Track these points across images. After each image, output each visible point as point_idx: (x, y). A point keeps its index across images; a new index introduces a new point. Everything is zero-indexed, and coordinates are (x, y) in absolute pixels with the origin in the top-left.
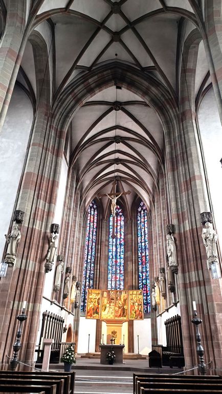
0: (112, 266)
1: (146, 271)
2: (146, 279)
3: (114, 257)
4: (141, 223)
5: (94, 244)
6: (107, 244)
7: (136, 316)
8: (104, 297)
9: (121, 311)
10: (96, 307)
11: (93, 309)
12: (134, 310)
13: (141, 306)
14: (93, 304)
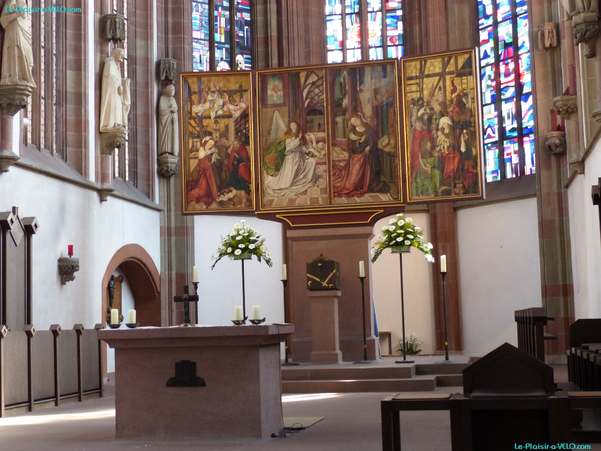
7: (442, 183)
8: (269, 103)
9: (363, 166)
10: (232, 158)
11: (219, 166)
12: (431, 155)
13: (472, 129)
14: (216, 142)
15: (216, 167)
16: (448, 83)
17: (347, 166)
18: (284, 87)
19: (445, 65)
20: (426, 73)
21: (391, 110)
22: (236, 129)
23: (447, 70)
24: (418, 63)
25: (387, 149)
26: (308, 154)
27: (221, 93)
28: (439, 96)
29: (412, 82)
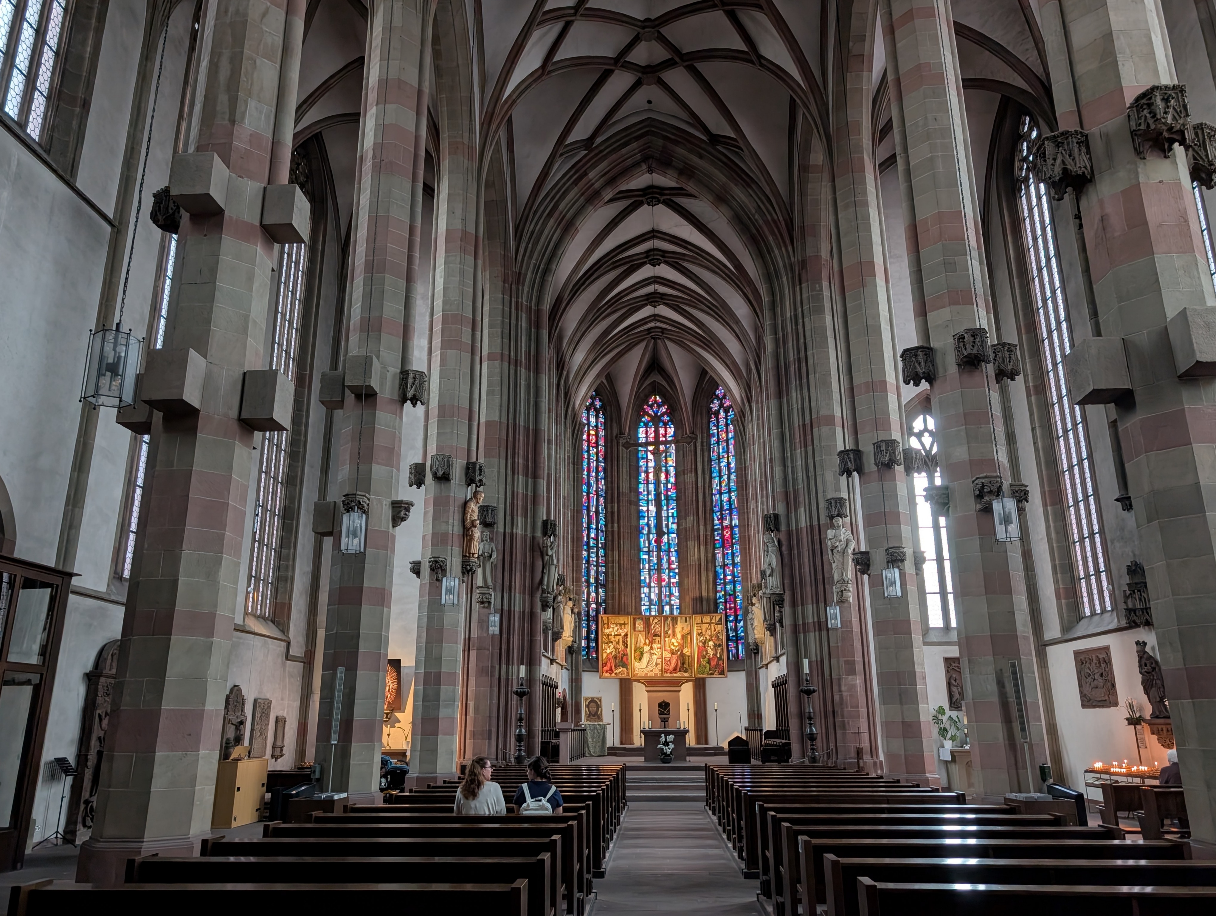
0: (649, 552)
1: (734, 564)
2: (734, 582)
3: (654, 531)
4: (718, 442)
5: (602, 500)
6: (633, 498)
7: (710, 670)
8: (637, 630)
9: (677, 660)
10: (621, 654)
11: (615, 657)
12: (706, 658)
13: (722, 648)
14: (614, 646)
16: (712, 627)
17: (670, 660)
18: (643, 624)
20: (704, 622)
22: (623, 641)
23: (712, 622)
24: (700, 618)
25: (687, 654)
26: (653, 654)
27: (617, 624)
28: (709, 632)
29: (698, 625)
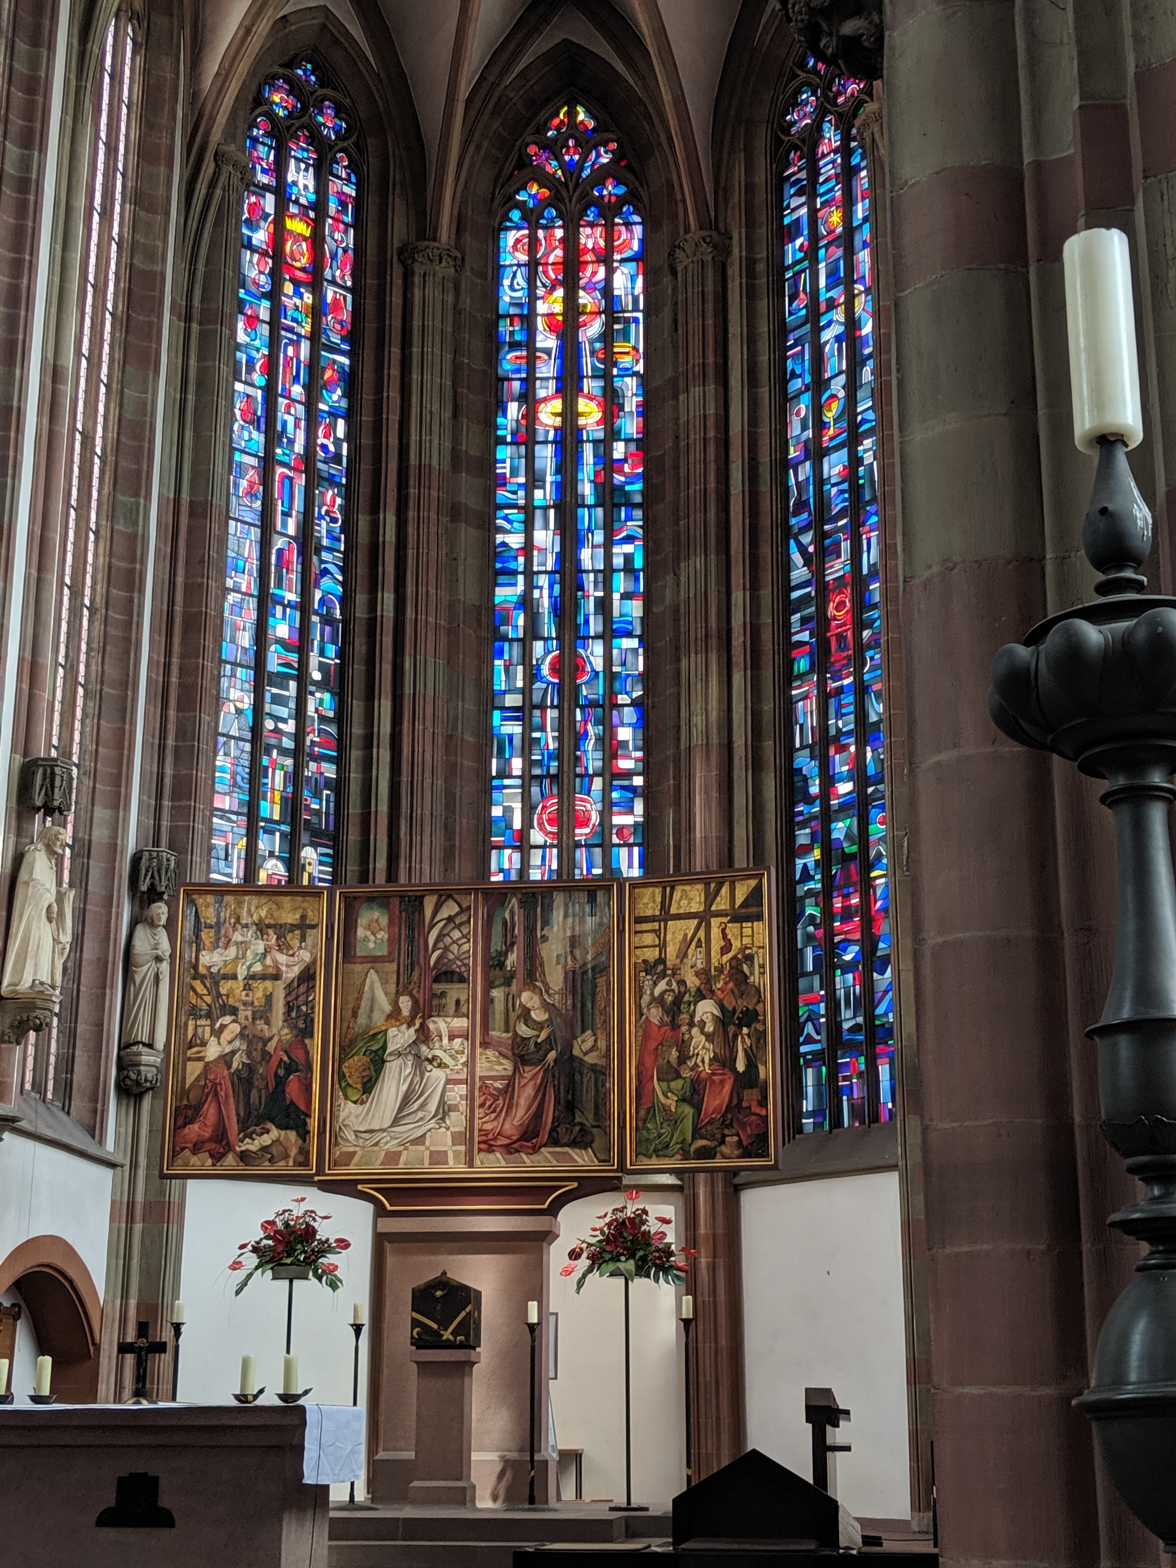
0: (521, 714)
7: (696, 1134)
8: (358, 954)
9: (541, 1090)
10: (274, 1061)
11: (246, 1078)
12: (678, 1076)
13: (760, 1027)
14: (244, 1028)
15: (240, 1079)
16: (715, 932)
17: (509, 1090)
18: (391, 923)
19: (710, 899)
20: (673, 910)
21: (601, 981)
22: (288, 1004)
23: (713, 908)
24: (658, 891)
25: (590, 1059)
26: (430, 1061)
29: (645, 926)
